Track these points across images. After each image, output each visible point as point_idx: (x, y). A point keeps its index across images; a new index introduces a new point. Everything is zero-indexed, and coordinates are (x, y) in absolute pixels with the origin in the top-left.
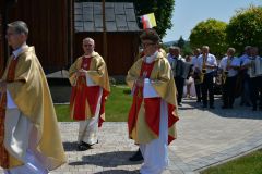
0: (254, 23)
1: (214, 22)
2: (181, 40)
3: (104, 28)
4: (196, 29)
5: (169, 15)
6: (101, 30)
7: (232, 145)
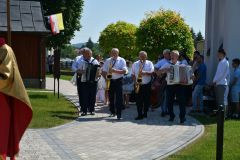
0: (164, 27)
1: (124, 24)
2: (90, 41)
3: (9, 27)
4: (106, 31)
5: (77, 16)
6: (6, 29)
7: (143, 152)
